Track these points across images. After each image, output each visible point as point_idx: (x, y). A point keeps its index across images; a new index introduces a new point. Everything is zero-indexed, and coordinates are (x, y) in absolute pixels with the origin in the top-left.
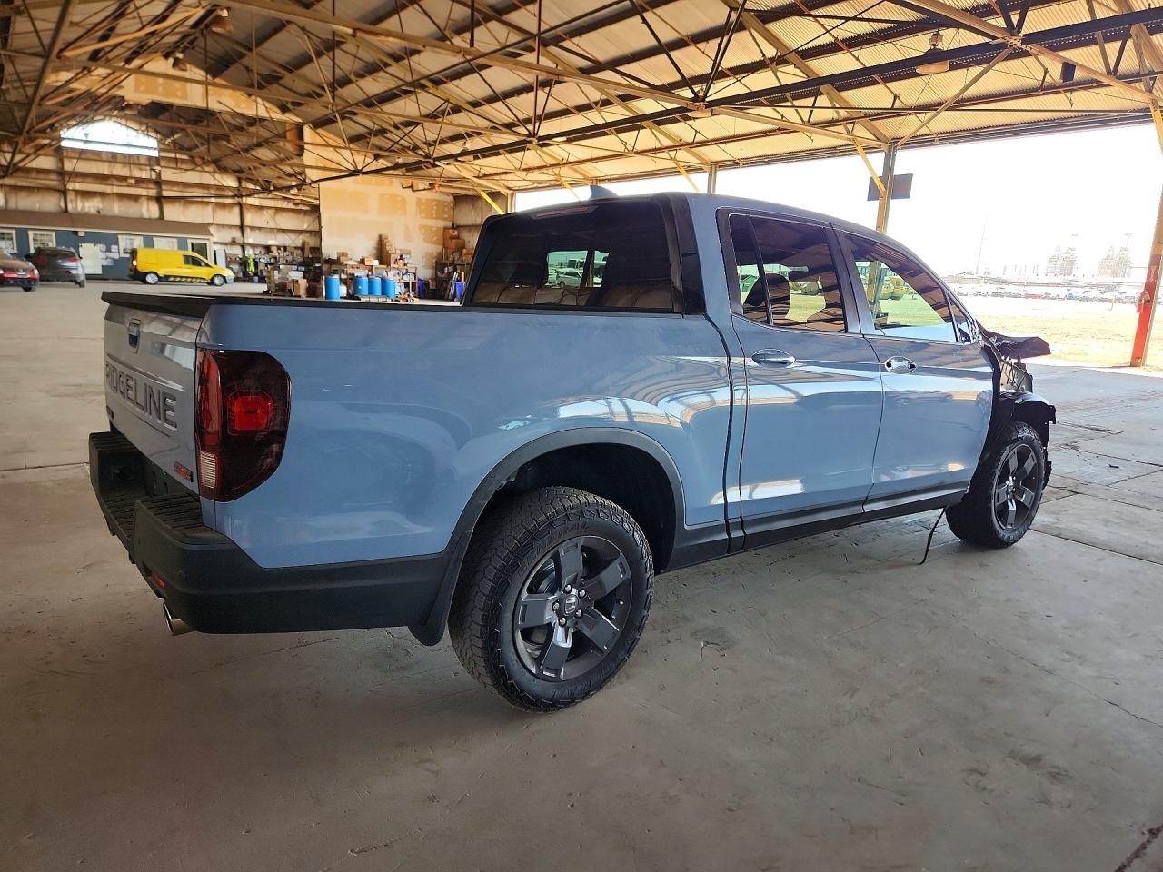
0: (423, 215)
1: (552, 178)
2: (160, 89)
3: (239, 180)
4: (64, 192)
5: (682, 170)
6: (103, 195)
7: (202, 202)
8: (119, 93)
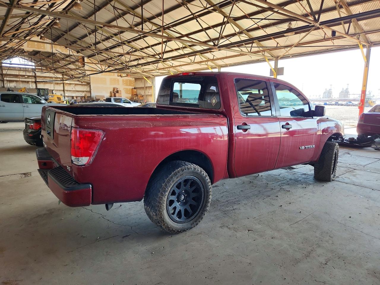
0: (125, 85)
1: (167, 72)
2: (36, 46)
3: (63, 75)
4: (3, 81)
5: (210, 68)
6: (16, 81)
7: (50, 83)
8: (22, 48)
